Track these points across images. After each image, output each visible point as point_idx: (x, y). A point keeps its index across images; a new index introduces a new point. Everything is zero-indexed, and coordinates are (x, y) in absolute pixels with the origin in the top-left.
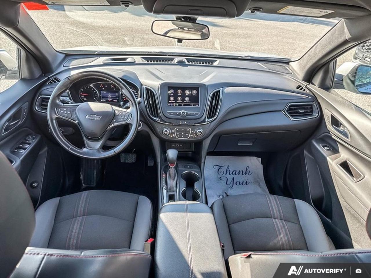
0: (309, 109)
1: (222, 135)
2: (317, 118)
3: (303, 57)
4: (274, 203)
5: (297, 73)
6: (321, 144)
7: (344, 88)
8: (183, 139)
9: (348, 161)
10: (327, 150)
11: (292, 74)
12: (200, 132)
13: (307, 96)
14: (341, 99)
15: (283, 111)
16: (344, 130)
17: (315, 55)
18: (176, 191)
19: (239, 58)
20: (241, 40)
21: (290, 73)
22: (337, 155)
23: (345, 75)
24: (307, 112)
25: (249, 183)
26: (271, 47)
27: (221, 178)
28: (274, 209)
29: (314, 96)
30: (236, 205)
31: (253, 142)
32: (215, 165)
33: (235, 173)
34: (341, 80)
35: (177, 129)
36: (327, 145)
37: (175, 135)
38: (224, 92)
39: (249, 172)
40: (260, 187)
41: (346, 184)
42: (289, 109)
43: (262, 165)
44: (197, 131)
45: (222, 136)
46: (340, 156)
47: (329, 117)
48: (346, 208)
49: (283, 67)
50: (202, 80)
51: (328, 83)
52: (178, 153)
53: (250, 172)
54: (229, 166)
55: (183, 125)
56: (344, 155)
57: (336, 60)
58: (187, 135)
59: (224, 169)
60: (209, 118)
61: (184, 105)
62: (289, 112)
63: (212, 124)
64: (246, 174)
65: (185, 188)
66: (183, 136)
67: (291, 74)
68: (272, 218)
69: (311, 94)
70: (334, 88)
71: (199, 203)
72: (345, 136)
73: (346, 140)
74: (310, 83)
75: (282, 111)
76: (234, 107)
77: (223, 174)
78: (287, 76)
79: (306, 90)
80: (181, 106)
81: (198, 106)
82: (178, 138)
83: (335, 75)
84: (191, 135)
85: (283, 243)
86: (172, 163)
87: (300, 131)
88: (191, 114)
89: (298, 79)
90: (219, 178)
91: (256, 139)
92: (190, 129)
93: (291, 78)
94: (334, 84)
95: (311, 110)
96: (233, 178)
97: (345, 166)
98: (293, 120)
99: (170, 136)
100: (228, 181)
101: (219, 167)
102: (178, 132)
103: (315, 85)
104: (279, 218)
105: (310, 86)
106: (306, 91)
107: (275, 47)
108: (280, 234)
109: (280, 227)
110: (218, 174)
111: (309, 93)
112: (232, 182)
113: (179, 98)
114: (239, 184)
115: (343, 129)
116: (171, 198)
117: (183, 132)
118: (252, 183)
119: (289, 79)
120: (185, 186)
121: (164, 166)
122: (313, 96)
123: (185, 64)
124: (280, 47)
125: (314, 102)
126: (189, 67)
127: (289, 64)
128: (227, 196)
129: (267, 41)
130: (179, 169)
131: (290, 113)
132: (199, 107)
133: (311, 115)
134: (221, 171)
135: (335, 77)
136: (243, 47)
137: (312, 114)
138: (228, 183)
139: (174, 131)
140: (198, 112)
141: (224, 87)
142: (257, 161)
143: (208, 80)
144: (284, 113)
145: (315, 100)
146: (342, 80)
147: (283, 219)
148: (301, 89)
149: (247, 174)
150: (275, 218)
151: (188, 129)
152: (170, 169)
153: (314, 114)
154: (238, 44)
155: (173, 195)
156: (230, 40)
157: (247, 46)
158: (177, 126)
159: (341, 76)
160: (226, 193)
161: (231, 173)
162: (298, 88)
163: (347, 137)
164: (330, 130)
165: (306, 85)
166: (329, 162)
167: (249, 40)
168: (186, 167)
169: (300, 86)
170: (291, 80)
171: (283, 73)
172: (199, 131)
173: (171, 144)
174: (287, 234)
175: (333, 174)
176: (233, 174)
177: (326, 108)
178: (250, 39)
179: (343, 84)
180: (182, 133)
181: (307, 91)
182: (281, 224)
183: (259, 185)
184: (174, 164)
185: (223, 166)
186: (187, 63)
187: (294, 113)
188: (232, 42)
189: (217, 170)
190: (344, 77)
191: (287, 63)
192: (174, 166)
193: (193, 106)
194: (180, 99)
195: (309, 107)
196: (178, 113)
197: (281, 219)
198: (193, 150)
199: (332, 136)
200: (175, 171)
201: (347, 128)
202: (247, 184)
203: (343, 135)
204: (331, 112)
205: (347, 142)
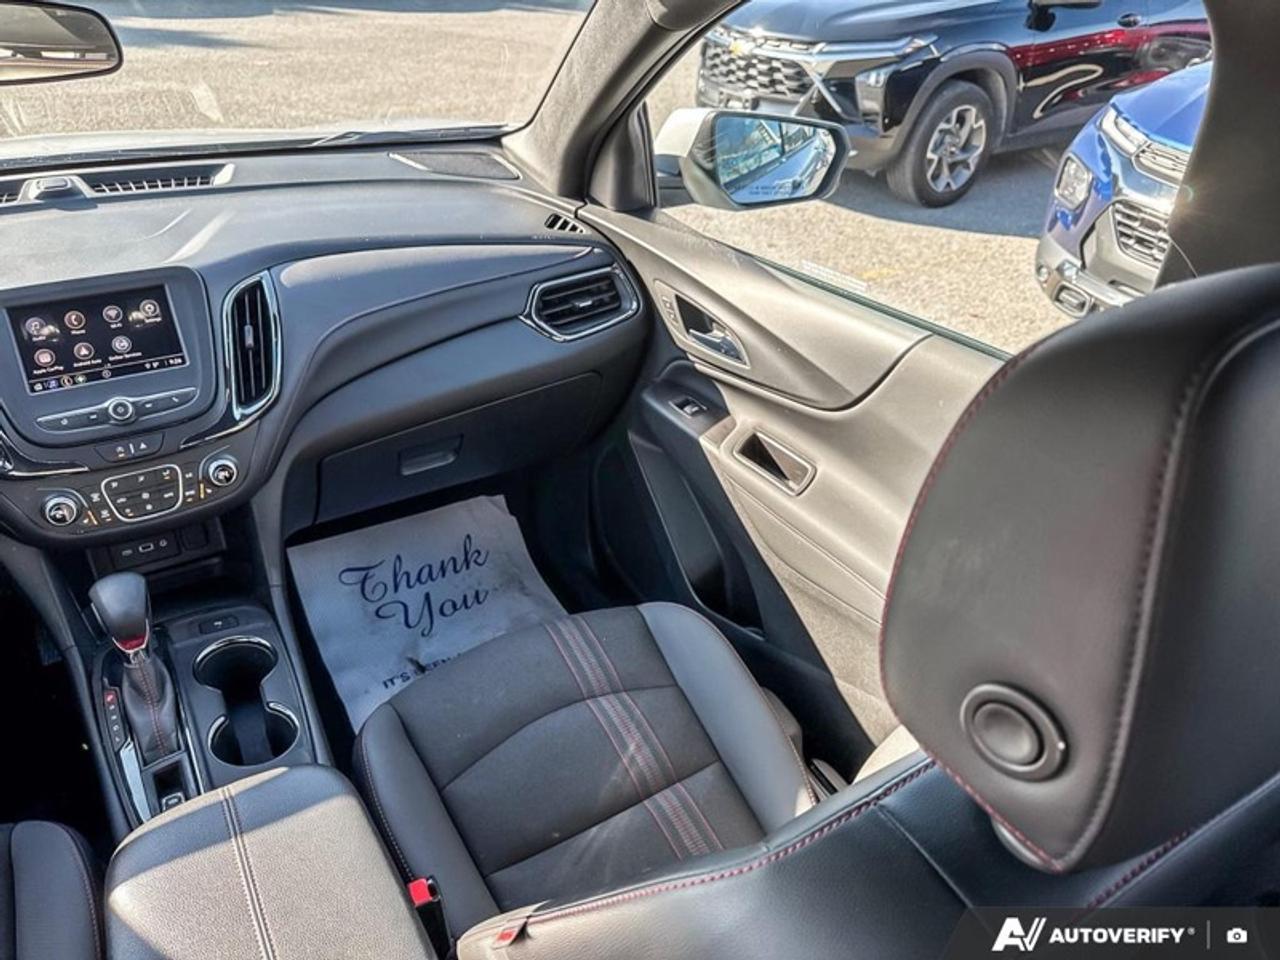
0: (607, 291)
1: (325, 457)
2: (638, 314)
3: (540, 113)
4: (578, 645)
5: (535, 172)
6: (671, 400)
7: (691, 200)
8: (152, 515)
9: (760, 435)
10: (693, 414)
11: (521, 177)
12: (223, 470)
13: (588, 249)
14: (691, 239)
15: (526, 317)
16: (724, 339)
17: (575, 94)
18: (183, 748)
19: (315, 144)
20: (330, 88)
21: (510, 176)
22: (726, 421)
23: (685, 155)
24: (602, 303)
25: (487, 593)
26: (443, 102)
27: (380, 613)
28: (585, 665)
29: (608, 243)
30: (449, 706)
31: (457, 452)
32: (344, 571)
33: (427, 574)
34: (676, 172)
35: (114, 485)
36: (690, 398)
37: (111, 511)
38: (280, 282)
39: (476, 554)
40: (527, 595)
41: (771, 506)
42: (541, 305)
43: (514, 519)
44: (211, 471)
45: (327, 459)
46: (735, 425)
47: (671, 304)
48: (791, 584)
49: (484, 157)
50: (173, 254)
51: (640, 189)
52: (149, 584)
53: (479, 552)
54: (399, 558)
55: (134, 458)
56: (744, 418)
57: (645, 105)
58: (166, 496)
59: (384, 574)
60: (245, 402)
61: (115, 373)
62: (547, 316)
63: (271, 424)
64: (468, 567)
65: (222, 719)
66: (149, 507)
67: (518, 178)
68: (584, 699)
69: (597, 240)
70: (663, 206)
71: (284, 774)
72: (732, 356)
73: (737, 368)
74: (587, 201)
75: (522, 318)
76: (339, 337)
77: (383, 596)
78: (507, 189)
79: (581, 226)
80: (102, 378)
81: (184, 362)
82: (128, 519)
83: (654, 159)
84: (187, 494)
85: (640, 774)
86: (132, 636)
87: (594, 371)
88: (157, 406)
89: (543, 194)
90: (374, 614)
91: (462, 436)
92: (177, 468)
93: (520, 192)
94: (658, 191)
95: (613, 293)
96: (427, 596)
97: (755, 451)
98: (565, 341)
99: (86, 521)
100: (410, 611)
101: (364, 573)
102: (120, 495)
103: (601, 205)
104: (607, 689)
105: (589, 212)
106: (581, 231)
107: (456, 101)
108: (625, 746)
109: (616, 721)
110: (366, 599)
111: (591, 236)
112: (426, 612)
113: (82, 350)
114: (452, 610)
115: (722, 335)
116: (168, 783)
117: (143, 488)
118: (496, 589)
119: (516, 199)
120: (223, 711)
121: (102, 655)
122: (606, 245)
123: (82, 196)
124: (472, 98)
125: (615, 265)
126: (103, 209)
127: (500, 145)
128: (421, 669)
129: (425, 84)
130: (177, 646)
131: (549, 319)
132: (188, 367)
133: (617, 310)
134: (372, 586)
135: (655, 167)
136: (344, 112)
137: (619, 306)
138: (412, 620)
139: (101, 496)
140: (193, 389)
141: (276, 265)
142: (495, 509)
143: (196, 250)
144: (529, 322)
145: (617, 258)
146: (680, 174)
147: (621, 688)
148: (563, 227)
149: (472, 564)
150: (593, 696)
151: (165, 470)
152: (129, 662)
153: (625, 304)
154: (324, 104)
155: (176, 768)
156: (290, 93)
157: (358, 107)
158: (108, 469)
159: (672, 160)
160: (412, 661)
161: (413, 580)
162: (551, 225)
163: (738, 358)
164: (685, 349)
165: (573, 209)
166: (710, 452)
167: (360, 87)
168: (205, 628)
169: (557, 218)
170: (521, 200)
171: (490, 181)
172: (221, 466)
173: (113, 549)
174: (645, 737)
175: (731, 488)
176: (423, 580)
177: (657, 276)
178: (363, 81)
179: (684, 188)
180: (140, 495)
181: (585, 232)
182: (619, 708)
183: (523, 589)
184: (143, 637)
185: (376, 566)
186: (88, 192)
187: (562, 315)
188: (300, 100)
189: (359, 586)
190: (682, 164)
191: (494, 139)
192: (144, 646)
193: (158, 367)
194: (84, 352)
195: (603, 285)
196: (92, 414)
197: (615, 691)
198: (224, 546)
199: (697, 366)
200: (159, 662)
201: (733, 332)
202: (481, 599)
203: (726, 353)
204: (675, 289)
205: (744, 375)
